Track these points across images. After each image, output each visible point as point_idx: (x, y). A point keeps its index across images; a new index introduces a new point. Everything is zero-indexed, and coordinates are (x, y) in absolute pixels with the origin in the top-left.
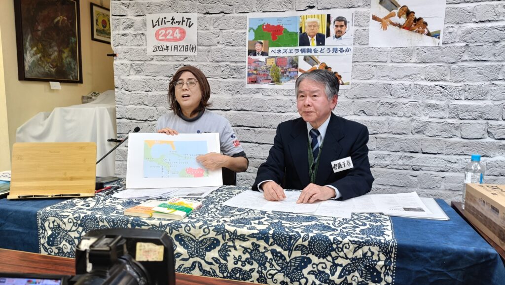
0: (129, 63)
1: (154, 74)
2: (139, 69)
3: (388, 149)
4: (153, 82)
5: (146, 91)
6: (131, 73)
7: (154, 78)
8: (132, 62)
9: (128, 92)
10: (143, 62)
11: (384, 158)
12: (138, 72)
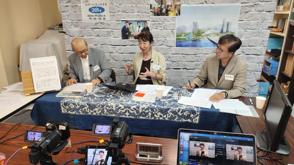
0: (71, 21)
1: (84, 28)
2: (77, 25)
3: (201, 61)
4: (84, 31)
5: (81, 36)
6: (72, 27)
7: (85, 29)
8: (72, 21)
9: (70, 37)
10: (78, 21)
11: (199, 65)
12: (76, 26)
